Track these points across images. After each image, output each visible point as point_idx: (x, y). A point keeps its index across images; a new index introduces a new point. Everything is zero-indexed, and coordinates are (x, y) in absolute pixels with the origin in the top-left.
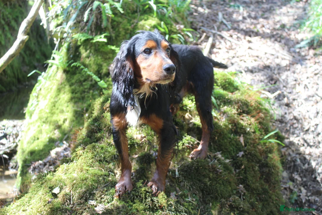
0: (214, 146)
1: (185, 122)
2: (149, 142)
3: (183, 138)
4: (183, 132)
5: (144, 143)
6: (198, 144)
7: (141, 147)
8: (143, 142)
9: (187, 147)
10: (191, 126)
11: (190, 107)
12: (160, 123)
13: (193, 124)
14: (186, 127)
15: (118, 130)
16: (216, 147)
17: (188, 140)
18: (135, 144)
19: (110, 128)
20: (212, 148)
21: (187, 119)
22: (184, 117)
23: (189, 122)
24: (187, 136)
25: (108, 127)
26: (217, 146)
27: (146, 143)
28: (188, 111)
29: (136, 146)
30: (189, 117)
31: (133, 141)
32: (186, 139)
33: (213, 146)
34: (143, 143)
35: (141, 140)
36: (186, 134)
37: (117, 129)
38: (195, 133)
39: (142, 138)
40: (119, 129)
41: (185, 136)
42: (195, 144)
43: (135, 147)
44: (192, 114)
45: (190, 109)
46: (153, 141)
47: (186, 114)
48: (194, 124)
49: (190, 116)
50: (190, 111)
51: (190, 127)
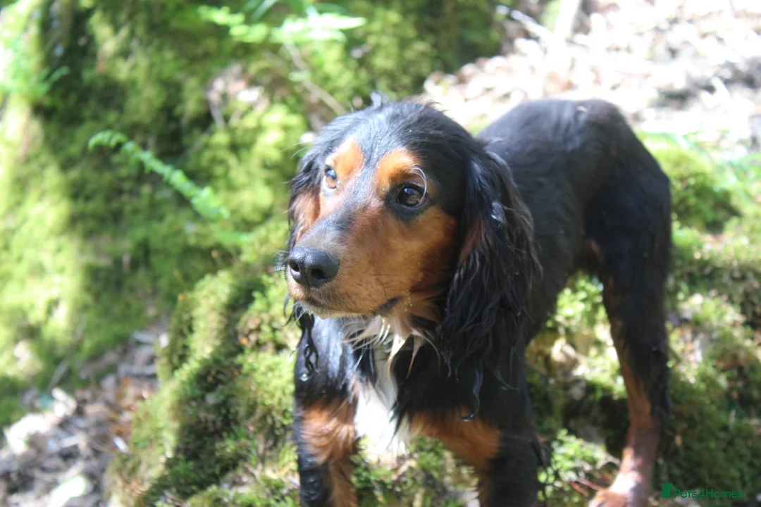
0: (669, 468)
1: (555, 376)
2: (429, 477)
3: (552, 450)
4: (551, 422)
5: (410, 482)
6: (612, 468)
7: (399, 496)
8: (404, 475)
9: (570, 483)
10: (577, 392)
11: (568, 318)
12: (489, 441)
13: (583, 384)
14: (559, 403)
15: (325, 464)
16: (677, 472)
17: (572, 459)
18: (373, 488)
19: (269, 421)
20: (664, 477)
21: (562, 365)
22: (547, 358)
23: (570, 379)
24: (566, 439)
25: (264, 418)
26: (679, 466)
27: (414, 479)
28: (561, 331)
29: (378, 494)
30: (567, 356)
31: (365, 474)
32: (564, 455)
33: (665, 470)
34: (405, 483)
35: (395, 470)
36: (562, 434)
37: (320, 459)
38: (594, 423)
39: (401, 459)
40: (330, 457)
41: (561, 443)
42: (600, 471)
43: (374, 498)
44: (578, 341)
45: (567, 324)
46: (441, 469)
47: (552, 344)
48: (591, 388)
49: (570, 351)
50: (568, 331)
51: (573, 400)
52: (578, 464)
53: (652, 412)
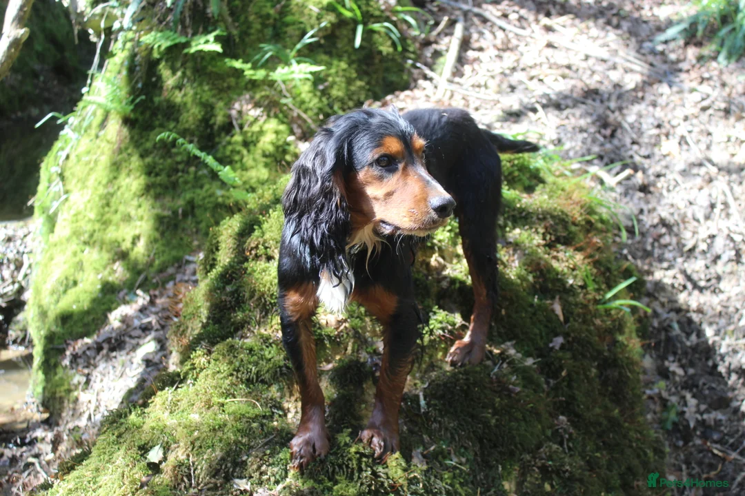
0: (498, 328)
1: (432, 275)
2: (356, 332)
3: (430, 317)
4: (429, 301)
5: (345, 336)
6: (464, 328)
7: (339, 344)
8: (341, 331)
9: (439, 336)
10: (445, 284)
11: (440, 241)
12: (391, 303)
13: (448, 280)
14: (434, 290)
15: (297, 321)
16: (502, 330)
17: (441, 322)
18: (324, 339)
19: (263, 300)
20: (495, 334)
21: (436, 269)
22: (428, 264)
23: (441, 277)
24: (437, 311)
25: (260, 299)
26: (504, 327)
27: (347, 334)
28: (436, 248)
29: (327, 342)
30: (438, 262)
31: (319, 331)
32: (436, 320)
33: (495, 329)
34: (343, 336)
35: (337, 329)
36: (435, 308)
38: (455, 302)
39: (340, 322)
40: (300, 317)
41: (435, 313)
42: (457, 329)
43: (325, 345)
44: (446, 256)
45: (439, 244)
46: (364, 328)
47: (431, 257)
48: (453, 281)
49: (441, 260)
50: (440, 248)
51: (443, 289)
52: (444, 325)
53: (487, 295)
